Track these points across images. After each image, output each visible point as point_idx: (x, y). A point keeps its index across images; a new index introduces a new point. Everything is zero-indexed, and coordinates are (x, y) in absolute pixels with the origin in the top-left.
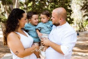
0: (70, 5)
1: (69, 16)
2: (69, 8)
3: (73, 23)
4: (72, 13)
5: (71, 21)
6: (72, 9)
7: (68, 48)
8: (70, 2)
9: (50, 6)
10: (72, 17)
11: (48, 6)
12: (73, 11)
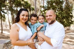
0: (72, 12)
1: (71, 19)
2: (71, 14)
3: (73, 24)
4: (73, 17)
5: (72, 22)
6: (73, 15)
7: (57, 41)
8: (72, 10)
9: (58, 13)
10: (72, 20)
11: (57, 13)
12: (73, 16)
